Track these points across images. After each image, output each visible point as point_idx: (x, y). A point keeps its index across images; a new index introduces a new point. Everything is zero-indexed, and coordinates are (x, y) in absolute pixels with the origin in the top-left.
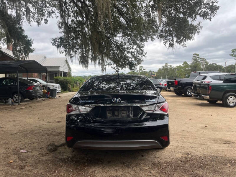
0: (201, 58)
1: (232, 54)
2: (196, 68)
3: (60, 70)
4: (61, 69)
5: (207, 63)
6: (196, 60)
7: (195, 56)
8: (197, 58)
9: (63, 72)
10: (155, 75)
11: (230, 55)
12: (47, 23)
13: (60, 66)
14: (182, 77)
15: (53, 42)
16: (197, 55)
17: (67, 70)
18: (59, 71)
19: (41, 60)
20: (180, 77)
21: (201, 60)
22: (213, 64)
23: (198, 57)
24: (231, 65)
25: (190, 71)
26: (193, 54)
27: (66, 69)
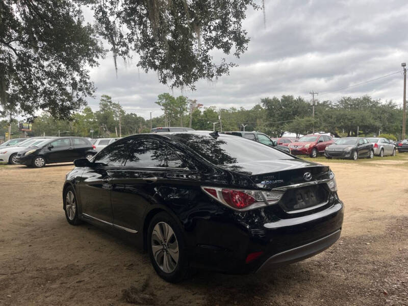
0: (114, 104)
1: (159, 101)
2: (107, 119)
5: (123, 112)
6: (106, 105)
7: (105, 99)
8: (109, 104)
10: (29, 129)
11: (157, 103)
14: (83, 133)
16: (109, 98)
20: (80, 134)
21: (113, 107)
22: (132, 114)
23: (110, 102)
24: (156, 117)
25: (97, 124)
26: (102, 95)
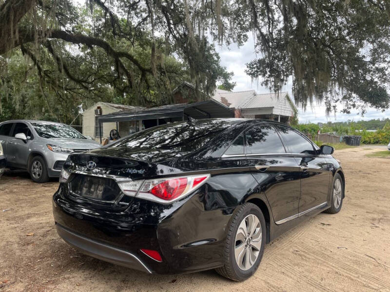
3: (274, 113)
4: (276, 112)
9: (281, 116)
12: (246, 40)
13: (273, 107)
15: (248, 69)
17: (289, 112)
18: (272, 115)
19: (247, 99)
27: (286, 111)
